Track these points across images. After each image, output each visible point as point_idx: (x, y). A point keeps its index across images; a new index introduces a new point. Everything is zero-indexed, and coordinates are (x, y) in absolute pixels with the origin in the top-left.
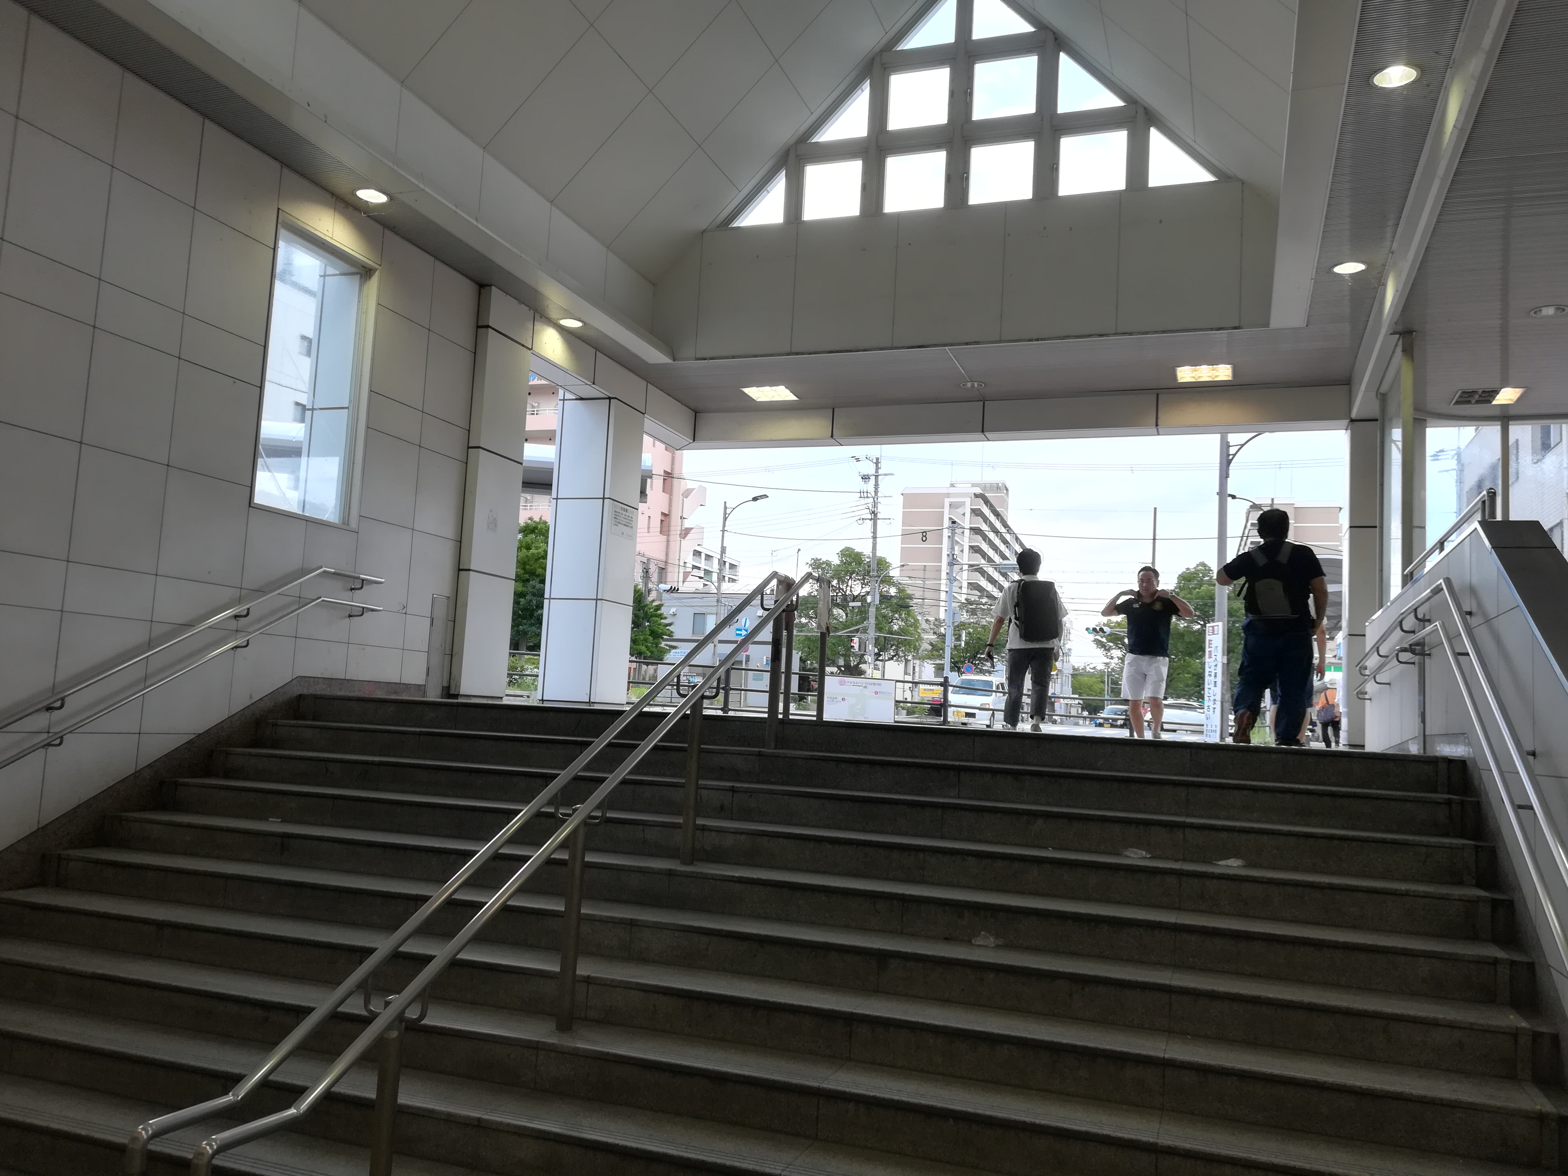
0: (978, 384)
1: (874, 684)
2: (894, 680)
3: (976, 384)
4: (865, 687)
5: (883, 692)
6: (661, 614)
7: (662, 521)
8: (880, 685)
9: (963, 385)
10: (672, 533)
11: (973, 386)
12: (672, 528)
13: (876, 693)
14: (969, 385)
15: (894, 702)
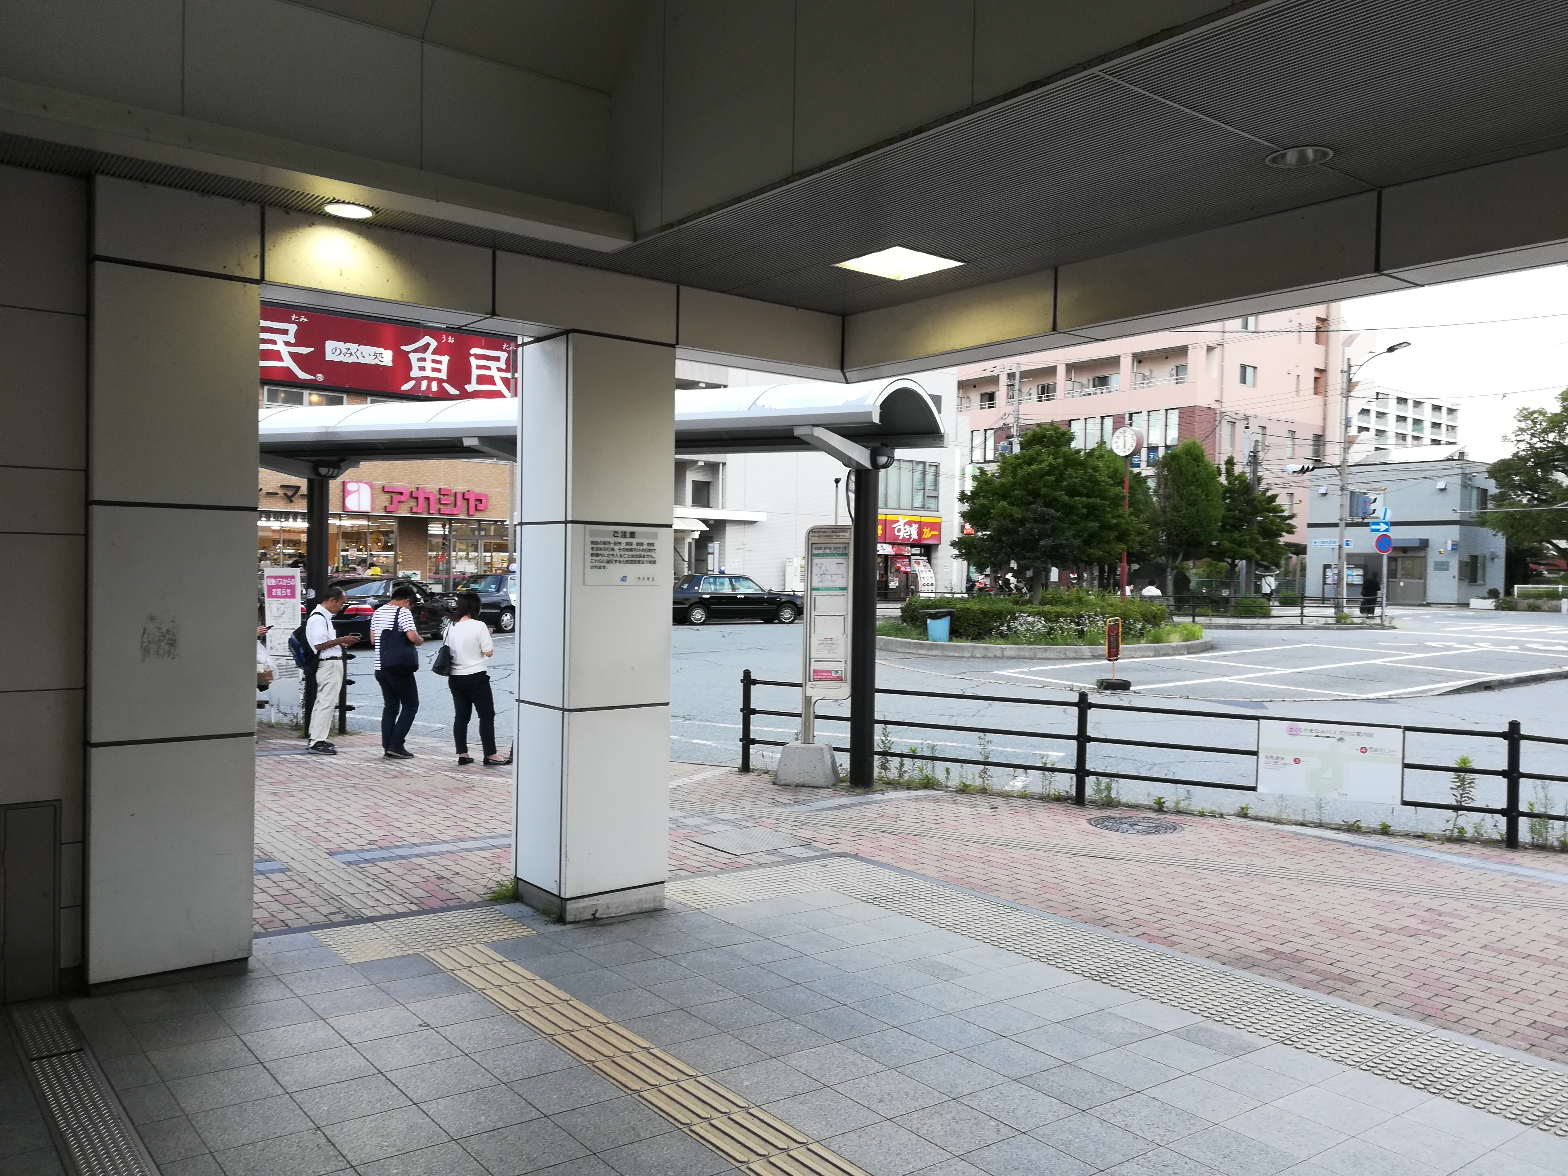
0: (1316, 152)
1: (1358, 734)
2: (1399, 727)
3: (1310, 153)
4: (1341, 739)
5: (1376, 750)
6: (1275, 507)
7: (1316, 379)
8: (1370, 735)
9: (1274, 160)
10: (1329, 393)
11: (1302, 159)
12: (1330, 388)
13: (1364, 750)
14: (1291, 157)
15: (1400, 766)
